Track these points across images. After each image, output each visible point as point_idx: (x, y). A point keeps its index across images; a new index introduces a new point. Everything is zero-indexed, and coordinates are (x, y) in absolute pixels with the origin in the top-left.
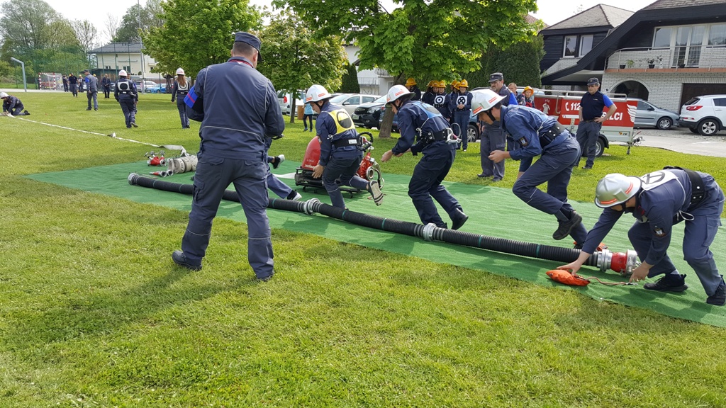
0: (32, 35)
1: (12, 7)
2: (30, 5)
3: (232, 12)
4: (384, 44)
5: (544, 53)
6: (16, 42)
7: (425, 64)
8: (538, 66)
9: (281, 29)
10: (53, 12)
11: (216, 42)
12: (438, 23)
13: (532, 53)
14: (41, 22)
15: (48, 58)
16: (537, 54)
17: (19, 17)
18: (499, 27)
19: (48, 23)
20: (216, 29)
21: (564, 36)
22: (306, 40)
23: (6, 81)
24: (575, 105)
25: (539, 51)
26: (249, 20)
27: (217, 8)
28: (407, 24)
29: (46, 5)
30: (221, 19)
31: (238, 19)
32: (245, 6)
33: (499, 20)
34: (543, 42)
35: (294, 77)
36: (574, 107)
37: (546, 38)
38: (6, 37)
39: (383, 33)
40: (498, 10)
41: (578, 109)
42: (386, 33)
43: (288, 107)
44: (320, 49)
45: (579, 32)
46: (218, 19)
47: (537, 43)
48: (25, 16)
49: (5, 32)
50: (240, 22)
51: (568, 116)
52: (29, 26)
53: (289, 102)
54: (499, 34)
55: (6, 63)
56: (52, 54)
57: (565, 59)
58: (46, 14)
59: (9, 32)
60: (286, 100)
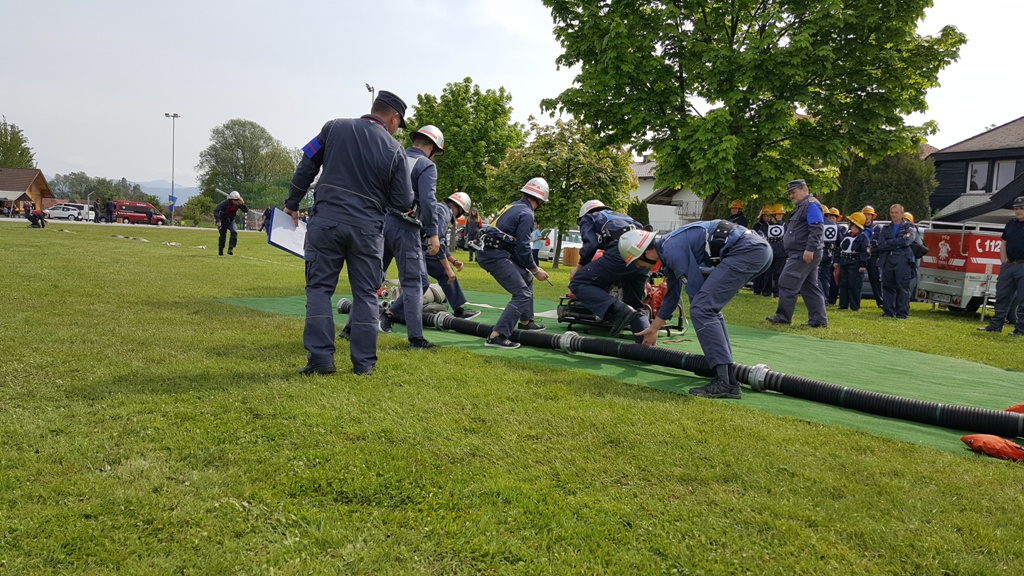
0: (243, 166)
1: (224, 134)
2: (244, 131)
3: (486, 131)
4: (692, 150)
5: (936, 184)
6: (225, 175)
7: (753, 180)
8: (927, 203)
9: (549, 145)
10: (270, 138)
11: (464, 167)
12: (774, 122)
13: (918, 184)
14: (255, 151)
15: (259, 192)
16: (925, 185)
17: (231, 144)
18: (867, 131)
19: (263, 152)
20: (466, 151)
21: (967, 161)
22: (582, 157)
23: (206, 220)
24: (993, 244)
25: (927, 181)
26: (508, 140)
27: (468, 125)
28: (727, 121)
29: (263, 131)
30: (473, 140)
31: (494, 139)
32: (504, 124)
33: (867, 121)
34: (934, 168)
35: (562, 205)
36: (990, 246)
37: (937, 164)
38: (213, 168)
39: (692, 136)
40: (865, 107)
41: (997, 250)
42: (697, 135)
43: (551, 251)
44: (600, 170)
45: (992, 157)
46: (469, 139)
47: (925, 169)
48: (237, 144)
49: (213, 163)
50: (496, 144)
51: (981, 261)
52: (240, 155)
53: (552, 245)
54: (867, 141)
55: (209, 199)
56: (264, 188)
57: (970, 195)
58: (262, 142)
59: (217, 163)
60: (548, 243)
